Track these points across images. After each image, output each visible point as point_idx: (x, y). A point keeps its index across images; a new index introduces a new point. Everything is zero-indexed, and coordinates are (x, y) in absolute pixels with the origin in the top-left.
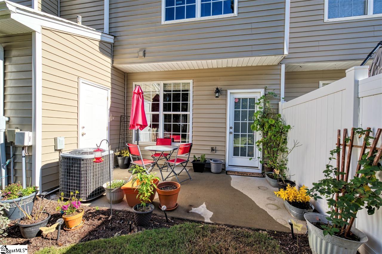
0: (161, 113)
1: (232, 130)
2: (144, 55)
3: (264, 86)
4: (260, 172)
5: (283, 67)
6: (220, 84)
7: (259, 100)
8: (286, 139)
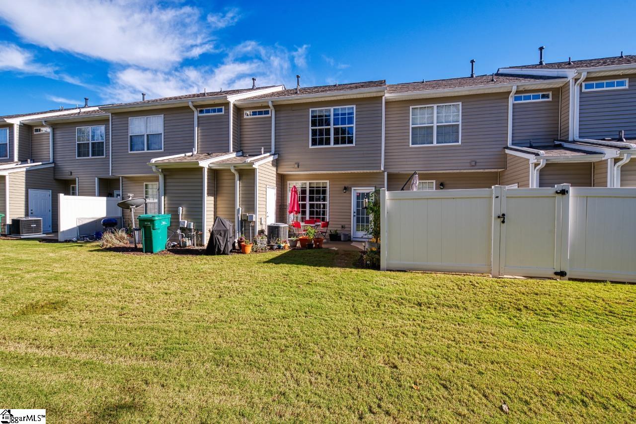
0: (308, 203)
1: (355, 214)
2: (298, 167)
3: (375, 185)
5: (386, 173)
6: (347, 184)
7: (372, 194)
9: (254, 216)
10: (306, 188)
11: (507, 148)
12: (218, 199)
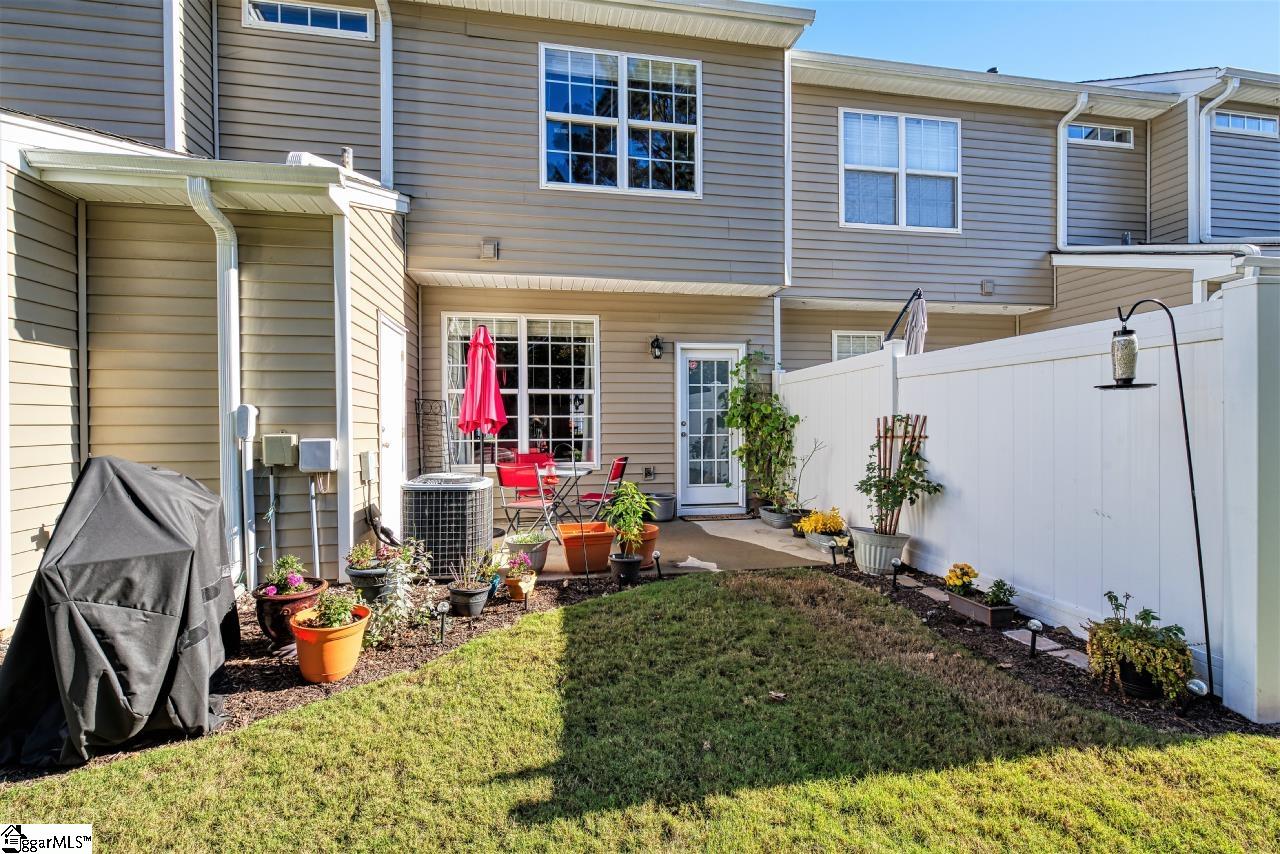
0: (523, 392)
1: (686, 429)
2: (498, 251)
3: (746, 338)
4: (744, 511)
5: (777, 301)
6: (660, 329)
7: (737, 365)
8: (790, 442)
9: (335, 445)
10: (516, 339)
11: (1059, 252)
12: (100, 359)
